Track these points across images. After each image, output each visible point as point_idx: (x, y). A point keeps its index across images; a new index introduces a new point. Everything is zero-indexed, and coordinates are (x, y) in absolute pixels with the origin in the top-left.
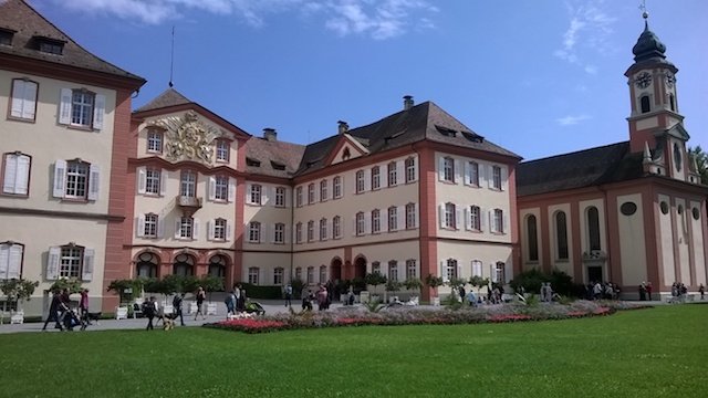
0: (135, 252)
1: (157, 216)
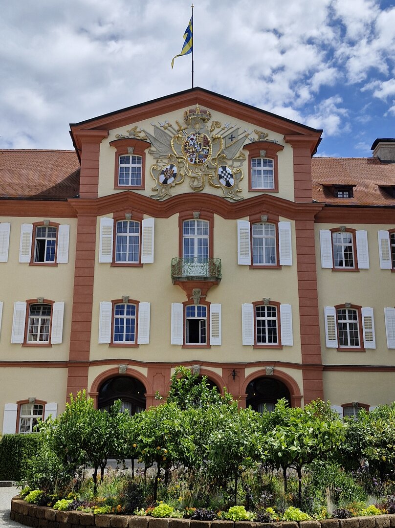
0: (94, 374)
1: (137, 302)
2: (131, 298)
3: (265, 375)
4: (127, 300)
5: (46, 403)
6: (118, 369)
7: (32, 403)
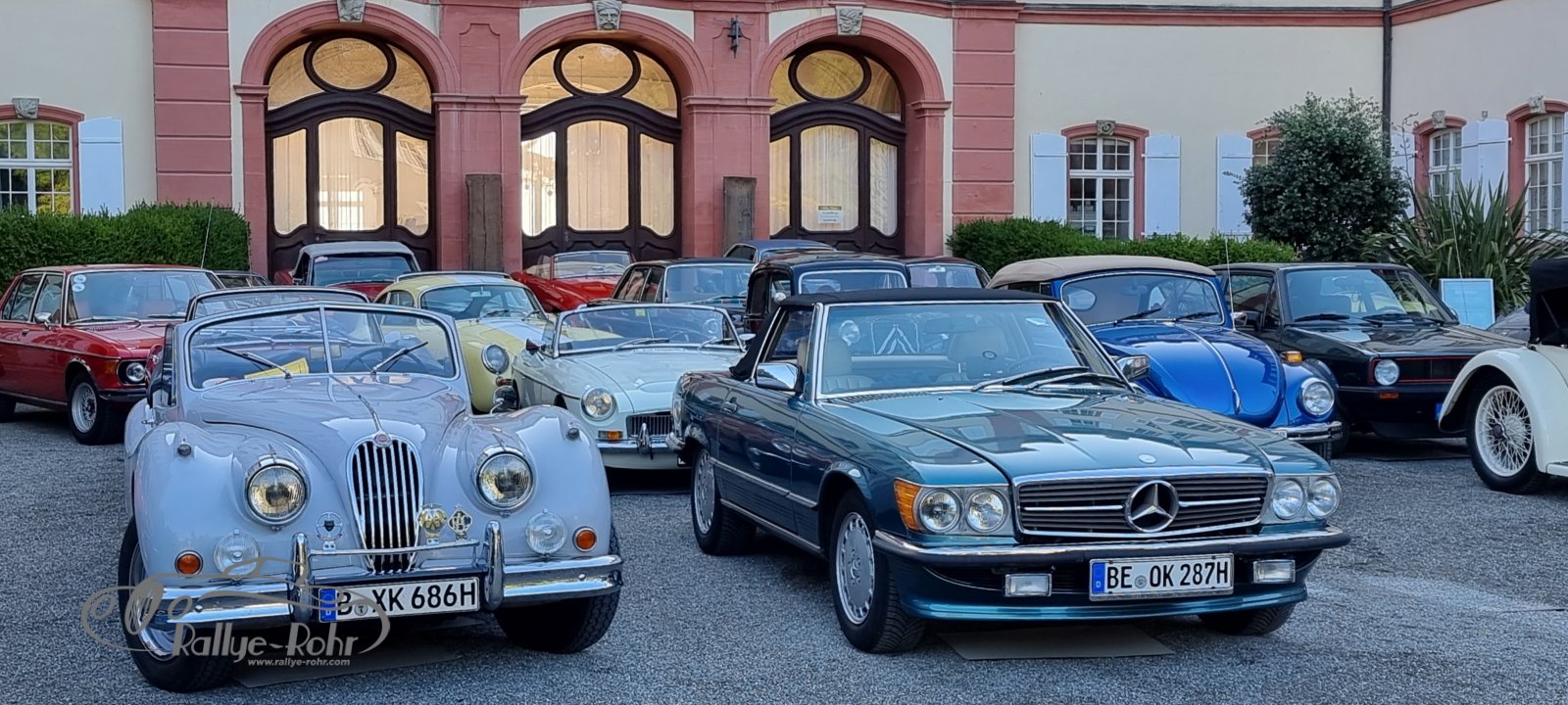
0: (250, 20)
3: (835, 36)
5: (79, 117)
7: (28, 119)
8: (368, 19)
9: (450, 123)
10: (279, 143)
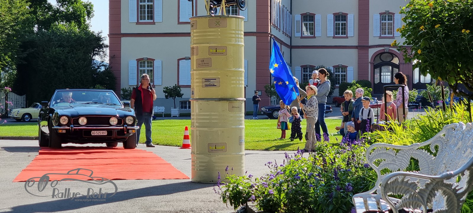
1: (394, 14)
2: (390, 12)
4: (388, 13)
5: (347, 67)
6: (384, 49)
7: (340, 67)
8: (389, 51)
9: (401, 66)
10: (376, 70)
